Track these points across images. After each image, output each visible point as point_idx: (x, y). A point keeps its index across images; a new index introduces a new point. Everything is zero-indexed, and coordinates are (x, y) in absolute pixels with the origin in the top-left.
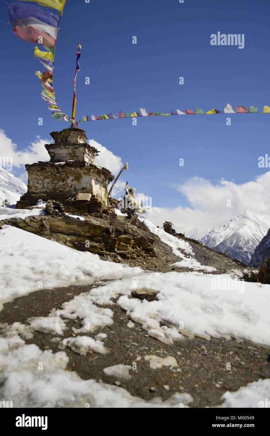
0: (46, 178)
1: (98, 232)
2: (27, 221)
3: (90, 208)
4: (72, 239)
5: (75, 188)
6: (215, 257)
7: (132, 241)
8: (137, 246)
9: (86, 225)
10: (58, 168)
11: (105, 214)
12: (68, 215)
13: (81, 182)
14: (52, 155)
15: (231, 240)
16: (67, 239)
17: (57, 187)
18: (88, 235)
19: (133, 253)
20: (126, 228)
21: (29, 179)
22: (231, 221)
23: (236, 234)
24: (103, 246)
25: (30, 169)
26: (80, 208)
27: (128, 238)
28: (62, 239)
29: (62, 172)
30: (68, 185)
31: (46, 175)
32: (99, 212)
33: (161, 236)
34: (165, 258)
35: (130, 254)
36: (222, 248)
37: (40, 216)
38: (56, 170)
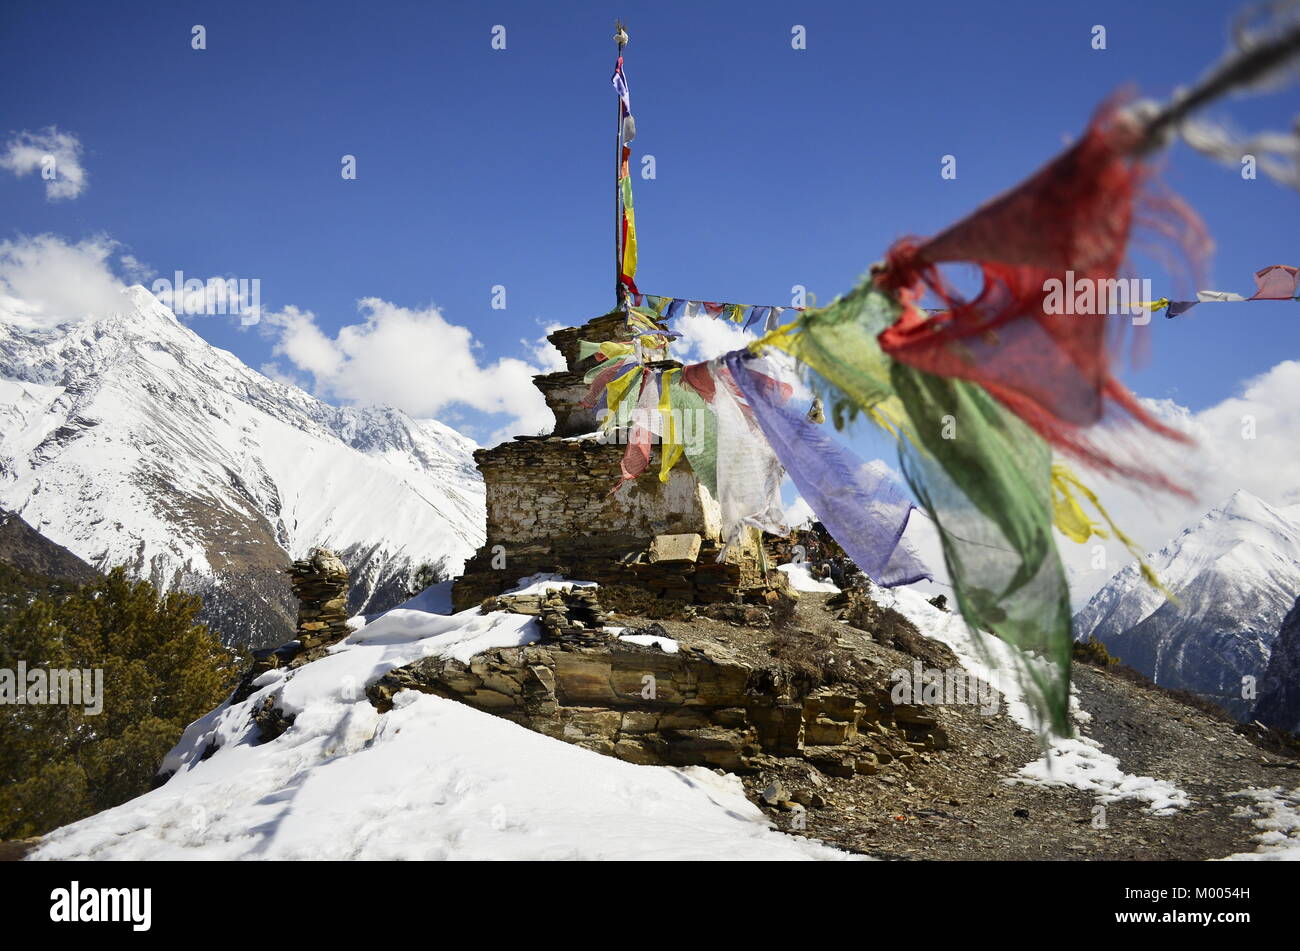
0: (543, 490)
1: (732, 688)
2: (476, 670)
3: (700, 588)
4: (640, 722)
5: (644, 518)
6: (1168, 726)
7: (858, 708)
8: (877, 722)
9: (686, 668)
10: (580, 457)
11: (755, 604)
12: (621, 638)
13: (661, 496)
14: (561, 408)
15: (1193, 598)
16: (621, 723)
17: (583, 520)
18: (695, 702)
19: (866, 749)
20: (832, 661)
21: (488, 498)
22: (1187, 532)
23: (1208, 575)
24: (752, 739)
25: (491, 466)
26: (665, 590)
27: (840, 697)
28: (603, 724)
29: (597, 467)
30: (619, 511)
31: (543, 481)
32: (731, 598)
33: (958, 646)
34: (984, 751)
35: (855, 757)
36: (1165, 625)
37: (520, 647)
38: (574, 464)
